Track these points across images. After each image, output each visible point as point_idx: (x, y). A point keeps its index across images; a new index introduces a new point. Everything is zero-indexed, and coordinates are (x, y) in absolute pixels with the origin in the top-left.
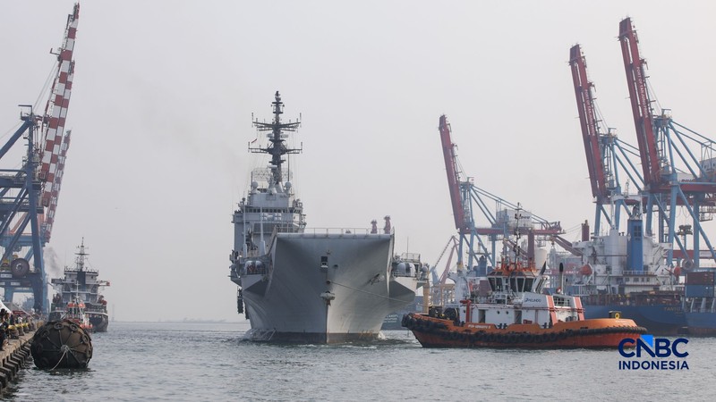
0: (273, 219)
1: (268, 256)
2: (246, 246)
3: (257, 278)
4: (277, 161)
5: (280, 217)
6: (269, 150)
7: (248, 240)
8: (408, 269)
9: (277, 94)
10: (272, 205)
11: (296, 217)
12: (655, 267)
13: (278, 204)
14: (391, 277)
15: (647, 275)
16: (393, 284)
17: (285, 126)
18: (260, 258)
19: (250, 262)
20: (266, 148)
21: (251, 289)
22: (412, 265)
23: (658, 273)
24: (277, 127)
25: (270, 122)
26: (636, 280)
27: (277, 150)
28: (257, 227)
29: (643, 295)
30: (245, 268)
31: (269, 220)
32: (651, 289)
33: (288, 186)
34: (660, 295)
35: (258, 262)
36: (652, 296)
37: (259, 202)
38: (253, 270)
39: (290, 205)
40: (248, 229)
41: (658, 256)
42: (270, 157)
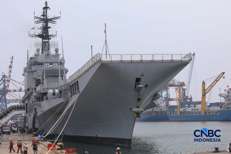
12: (161, 104)
15: (159, 107)
19: (52, 90)
20: (38, 34)
23: (162, 106)
26: (156, 108)
29: (157, 112)
32: (160, 110)
34: (162, 112)
35: (56, 91)
36: (160, 112)
39: (59, 61)
41: (161, 102)
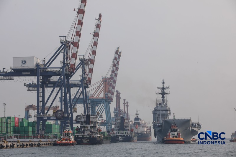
0: (163, 113)
1: (162, 123)
2: (157, 120)
3: (160, 128)
4: (163, 97)
5: (165, 112)
6: (161, 94)
7: (157, 118)
8: (196, 126)
9: (163, 80)
10: (162, 109)
11: (169, 112)
13: (164, 109)
14: (192, 128)
16: (192, 129)
17: (165, 88)
18: (160, 124)
19: (158, 124)
20: (160, 93)
21: (158, 131)
22: (197, 125)
24: (163, 88)
25: (161, 87)
27: (163, 94)
28: (159, 115)
30: (157, 126)
31: (162, 113)
33: (166, 104)
35: (160, 125)
37: (159, 108)
38: (159, 126)
39: (167, 109)
40: (157, 116)
42: (161, 96)
